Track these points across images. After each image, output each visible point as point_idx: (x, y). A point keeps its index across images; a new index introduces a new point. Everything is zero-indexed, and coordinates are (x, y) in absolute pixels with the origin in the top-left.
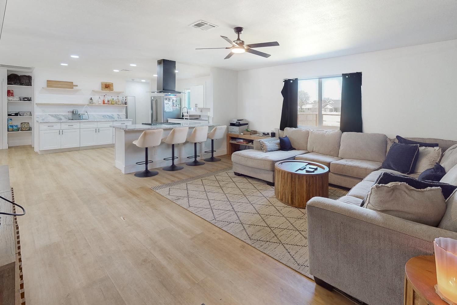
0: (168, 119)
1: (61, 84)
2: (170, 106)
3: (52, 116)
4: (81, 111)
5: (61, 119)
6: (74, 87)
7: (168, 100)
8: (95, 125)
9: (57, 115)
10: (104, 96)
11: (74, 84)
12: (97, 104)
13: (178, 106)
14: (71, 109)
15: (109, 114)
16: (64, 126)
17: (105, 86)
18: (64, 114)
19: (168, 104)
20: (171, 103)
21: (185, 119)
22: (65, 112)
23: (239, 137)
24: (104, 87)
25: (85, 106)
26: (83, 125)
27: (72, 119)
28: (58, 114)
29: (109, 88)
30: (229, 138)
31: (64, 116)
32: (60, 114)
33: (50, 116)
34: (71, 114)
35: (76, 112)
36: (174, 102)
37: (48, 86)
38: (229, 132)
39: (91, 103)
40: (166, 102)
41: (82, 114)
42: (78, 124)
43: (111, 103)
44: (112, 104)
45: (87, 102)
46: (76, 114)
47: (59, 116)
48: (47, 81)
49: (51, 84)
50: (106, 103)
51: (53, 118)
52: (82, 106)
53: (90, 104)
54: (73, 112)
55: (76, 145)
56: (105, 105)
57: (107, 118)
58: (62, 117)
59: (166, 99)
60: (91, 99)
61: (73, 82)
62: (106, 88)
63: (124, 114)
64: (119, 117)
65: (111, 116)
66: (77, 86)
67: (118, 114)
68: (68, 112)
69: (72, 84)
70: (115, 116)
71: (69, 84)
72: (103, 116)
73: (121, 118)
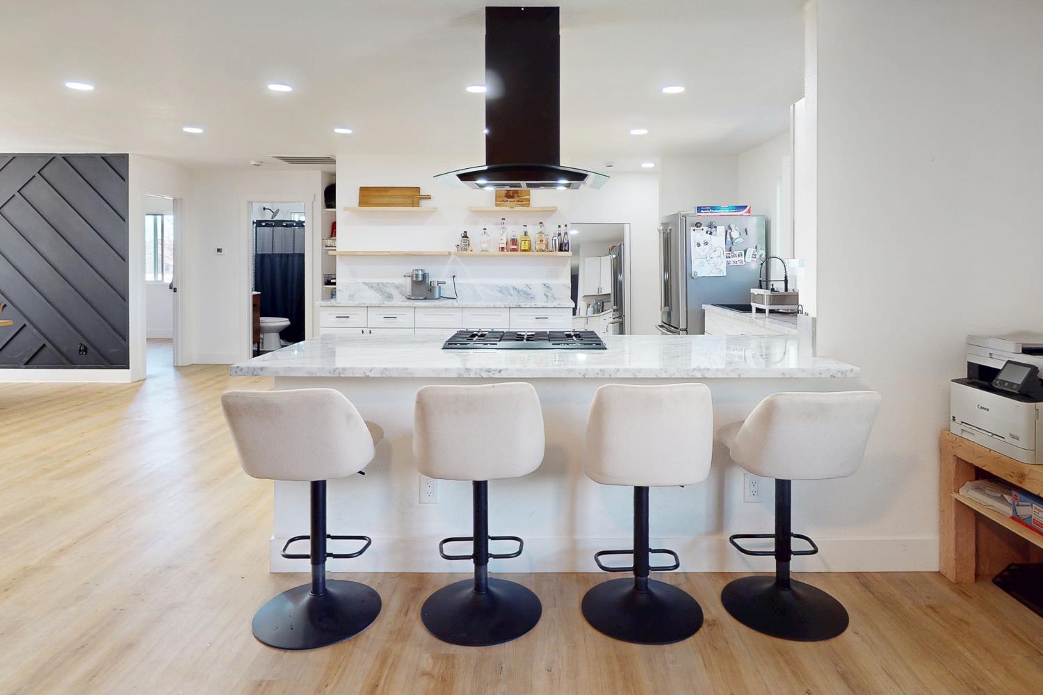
1: (389, 196)
2: (718, 253)
3: (371, 286)
4: (441, 275)
5: (390, 297)
6: (422, 202)
7: (706, 229)
8: (454, 320)
9: (382, 284)
11: (423, 193)
12: (481, 251)
13: (750, 251)
14: (409, 268)
15: (520, 283)
16: (375, 319)
17: (503, 192)
18: (396, 281)
19: (706, 244)
20: (718, 239)
22: (399, 278)
23: (1027, 486)
24: (500, 197)
25: (451, 259)
26: (424, 318)
27: (410, 298)
28: (385, 281)
29: (516, 199)
30: (952, 466)
31: (397, 287)
32: (389, 282)
33: (366, 287)
35: (423, 277)
36: (735, 234)
37: (362, 203)
38: (956, 429)
39: (465, 248)
40: (696, 236)
41: (439, 283)
42: (411, 315)
43: (522, 248)
45: (452, 244)
46: (423, 282)
47: (386, 286)
48: (361, 188)
49: (369, 196)
51: (372, 292)
52: (445, 256)
54: (416, 276)
57: (511, 295)
58: (394, 292)
59: (698, 225)
60: (465, 235)
61: (419, 188)
62: (506, 199)
63: (564, 285)
64: (547, 294)
65: (525, 289)
66: (428, 197)
67: (545, 285)
68: (405, 276)
69: (418, 194)
70: (538, 290)
71: (409, 193)
72: (502, 290)
73: (556, 296)
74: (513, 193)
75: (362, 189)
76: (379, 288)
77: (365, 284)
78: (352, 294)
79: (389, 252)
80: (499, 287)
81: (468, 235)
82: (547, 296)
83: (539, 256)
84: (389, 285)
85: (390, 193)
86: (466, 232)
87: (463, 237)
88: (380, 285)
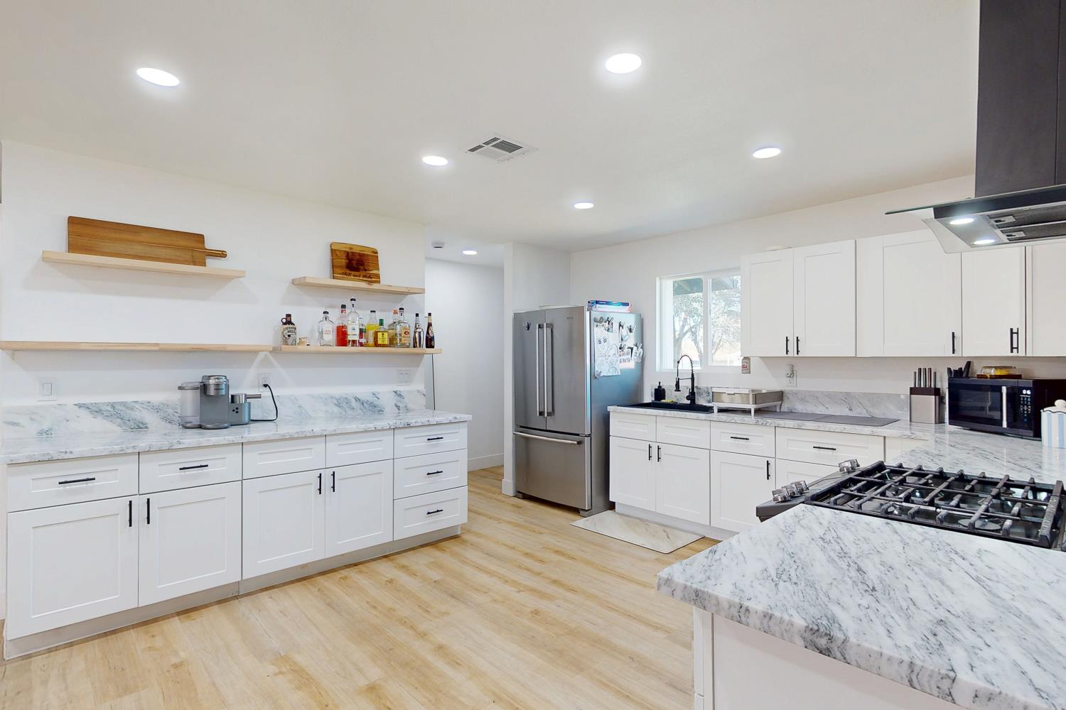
0: (610, 408)
1: (141, 243)
2: (613, 350)
3: (95, 410)
4: (242, 383)
5: (141, 427)
6: (211, 262)
7: (605, 325)
8: (311, 457)
9: (124, 404)
10: (343, 306)
11: (210, 245)
12: (315, 346)
13: (635, 349)
14: (194, 375)
15: (364, 391)
16: (160, 473)
17: (344, 262)
18: (157, 398)
19: (605, 341)
20: (613, 337)
21: (721, 411)
24: (340, 267)
25: (261, 355)
26: (257, 462)
27: (200, 427)
28: (129, 398)
29: (363, 273)
31: (157, 409)
32: (139, 399)
33: (83, 412)
34: (191, 397)
35: (218, 387)
36: (624, 332)
37: (73, 247)
39: (290, 341)
40: (598, 332)
41: (247, 397)
42: (233, 456)
43: (371, 341)
44: (376, 345)
45: (265, 334)
46: (217, 397)
47: (133, 409)
48: (69, 217)
49: (90, 235)
50: (354, 342)
51: (100, 424)
52: (244, 355)
53: (285, 347)
54: (204, 388)
55: (221, 575)
56: (349, 349)
57: (353, 408)
60: (288, 321)
61: (202, 236)
62: (348, 272)
63: (418, 391)
64: (399, 404)
65: (371, 399)
66: (222, 254)
67: (396, 392)
68: (180, 388)
69: (200, 246)
70: (387, 401)
71: (183, 243)
72: (341, 402)
73: (409, 406)
74: (357, 264)
75: (73, 221)
76: (115, 413)
77: (80, 406)
78: (45, 427)
79: (157, 345)
80: (337, 399)
81: (293, 321)
82: (398, 407)
83: (382, 353)
84: (137, 406)
85: (144, 237)
86: (289, 316)
87: (284, 324)
88: (118, 407)
